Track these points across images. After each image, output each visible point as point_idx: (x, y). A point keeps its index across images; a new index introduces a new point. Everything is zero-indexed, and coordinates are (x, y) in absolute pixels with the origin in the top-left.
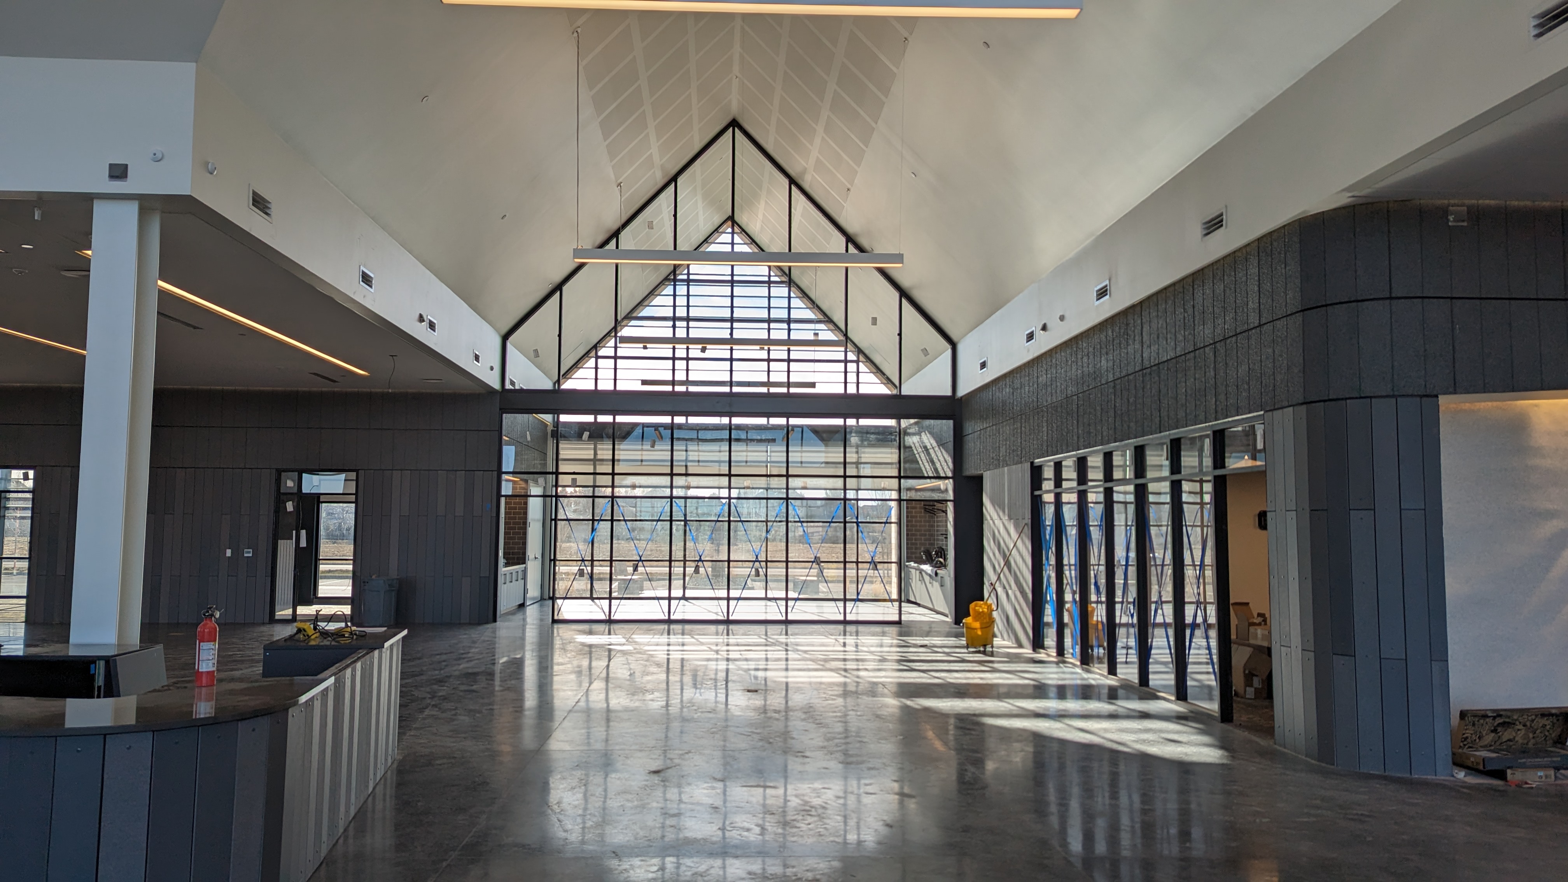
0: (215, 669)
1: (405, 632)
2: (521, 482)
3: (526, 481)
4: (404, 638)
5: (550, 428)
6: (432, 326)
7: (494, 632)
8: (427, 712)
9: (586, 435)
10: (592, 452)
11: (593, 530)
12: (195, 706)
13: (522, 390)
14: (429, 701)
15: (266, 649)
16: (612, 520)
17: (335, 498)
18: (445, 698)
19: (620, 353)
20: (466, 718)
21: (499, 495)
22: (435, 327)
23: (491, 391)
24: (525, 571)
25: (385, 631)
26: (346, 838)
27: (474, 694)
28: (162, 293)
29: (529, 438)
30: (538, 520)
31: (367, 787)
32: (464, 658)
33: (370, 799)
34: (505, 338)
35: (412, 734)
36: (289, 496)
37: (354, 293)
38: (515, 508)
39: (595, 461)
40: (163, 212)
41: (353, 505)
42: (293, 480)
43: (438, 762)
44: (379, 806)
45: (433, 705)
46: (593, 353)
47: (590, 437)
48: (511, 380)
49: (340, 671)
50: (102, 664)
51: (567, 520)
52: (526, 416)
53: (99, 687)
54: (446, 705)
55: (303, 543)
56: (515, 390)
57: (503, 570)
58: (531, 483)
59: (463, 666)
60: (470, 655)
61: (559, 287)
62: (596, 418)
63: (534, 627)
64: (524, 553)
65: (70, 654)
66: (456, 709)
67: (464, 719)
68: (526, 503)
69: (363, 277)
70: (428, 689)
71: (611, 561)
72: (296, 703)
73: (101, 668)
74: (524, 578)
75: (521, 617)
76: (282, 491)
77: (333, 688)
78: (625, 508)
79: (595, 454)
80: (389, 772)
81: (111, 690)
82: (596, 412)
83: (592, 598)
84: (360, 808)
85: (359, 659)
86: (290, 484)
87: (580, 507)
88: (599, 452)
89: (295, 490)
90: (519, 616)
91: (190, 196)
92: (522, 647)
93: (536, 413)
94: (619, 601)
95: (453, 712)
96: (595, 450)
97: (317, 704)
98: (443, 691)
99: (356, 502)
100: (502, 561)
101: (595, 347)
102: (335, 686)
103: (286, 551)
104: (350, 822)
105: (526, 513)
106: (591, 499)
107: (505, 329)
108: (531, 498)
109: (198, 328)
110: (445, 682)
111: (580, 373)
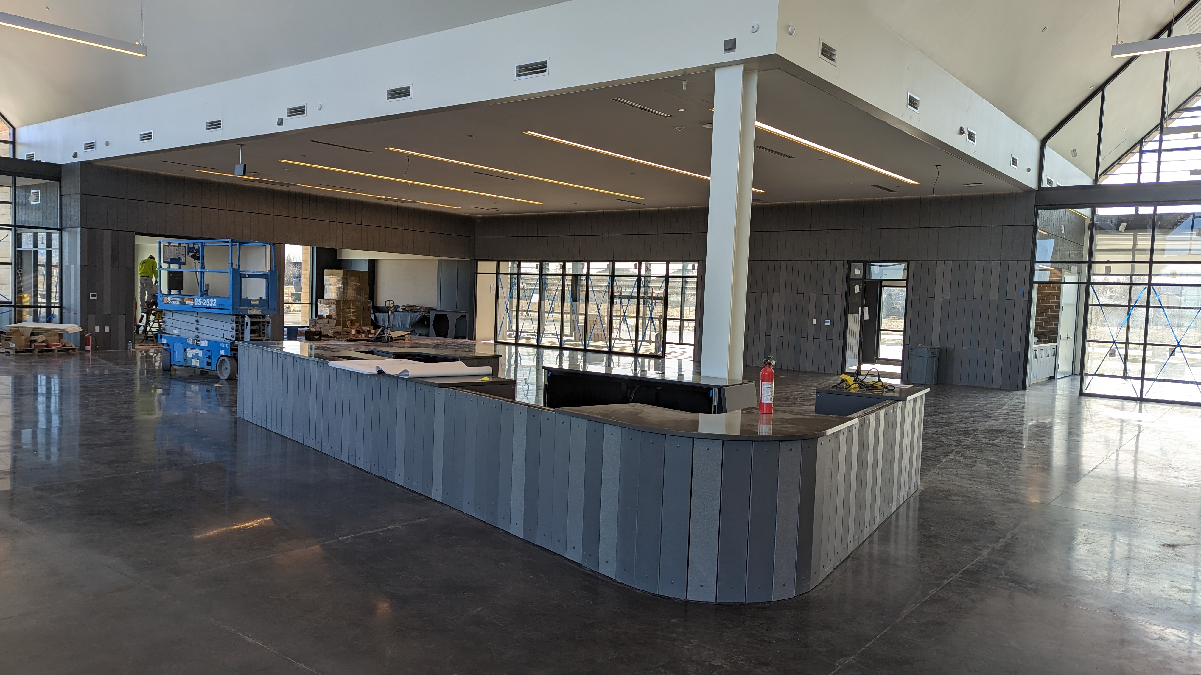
0: (772, 402)
1: (928, 390)
2: (1056, 271)
3: (1060, 270)
4: (926, 394)
5: (1088, 221)
6: (971, 136)
7: (1023, 397)
8: (951, 456)
9: (1123, 226)
10: (1132, 243)
11: (1129, 314)
12: (759, 426)
13: (1059, 188)
14: (954, 448)
15: (818, 391)
16: (1148, 307)
17: (894, 283)
18: (968, 447)
19: (1165, 146)
20: (984, 466)
21: (1032, 282)
22: (974, 137)
23: (1028, 191)
24: (1056, 349)
25: (911, 387)
26: (871, 542)
27: (995, 447)
28: (758, 130)
29: (1063, 231)
30: (1071, 305)
31: (890, 506)
32: (990, 417)
33: (894, 516)
34: (1044, 142)
35: (935, 471)
36: (857, 281)
37: (902, 115)
38: (1049, 294)
39: (1134, 251)
40: (760, 71)
41: (905, 289)
42: (859, 269)
43: (953, 498)
44: (902, 522)
45: (957, 451)
46: (1137, 149)
47: (1127, 228)
48: (1048, 179)
49: (866, 414)
50: (716, 390)
51: (1099, 305)
52: (1062, 211)
53: (715, 406)
54: (968, 453)
55: (866, 317)
56: (1052, 187)
57: (1033, 345)
58: (1065, 272)
59: (989, 423)
60: (995, 415)
61: (1101, 89)
62: (1136, 211)
63: (1064, 398)
64: (1056, 333)
65: (701, 383)
66: (977, 457)
67: (982, 467)
68: (1059, 290)
69: (910, 100)
70: (954, 438)
71: (1145, 344)
72: (824, 435)
73: (715, 394)
74: (1056, 355)
75: (1052, 388)
76: (851, 278)
77: (858, 427)
78: (1166, 296)
79: (1135, 244)
80: (912, 498)
81: (721, 409)
82: (1137, 204)
83: (1125, 377)
84: (885, 521)
85: (884, 407)
86: (857, 272)
87: (1117, 295)
88: (1139, 243)
89: (861, 277)
90: (1049, 387)
91: (775, 56)
92: (1052, 413)
93: (1072, 208)
94: (1152, 382)
95: (974, 460)
96: (1135, 240)
97: (843, 438)
98: (967, 441)
99: (907, 287)
100: (1032, 339)
101: (1140, 142)
102: (860, 426)
103: (854, 322)
104: (875, 531)
105: (1059, 298)
106: (1128, 286)
107: (1043, 134)
108: (1064, 285)
109: (791, 157)
110: (971, 434)
111: (1120, 169)
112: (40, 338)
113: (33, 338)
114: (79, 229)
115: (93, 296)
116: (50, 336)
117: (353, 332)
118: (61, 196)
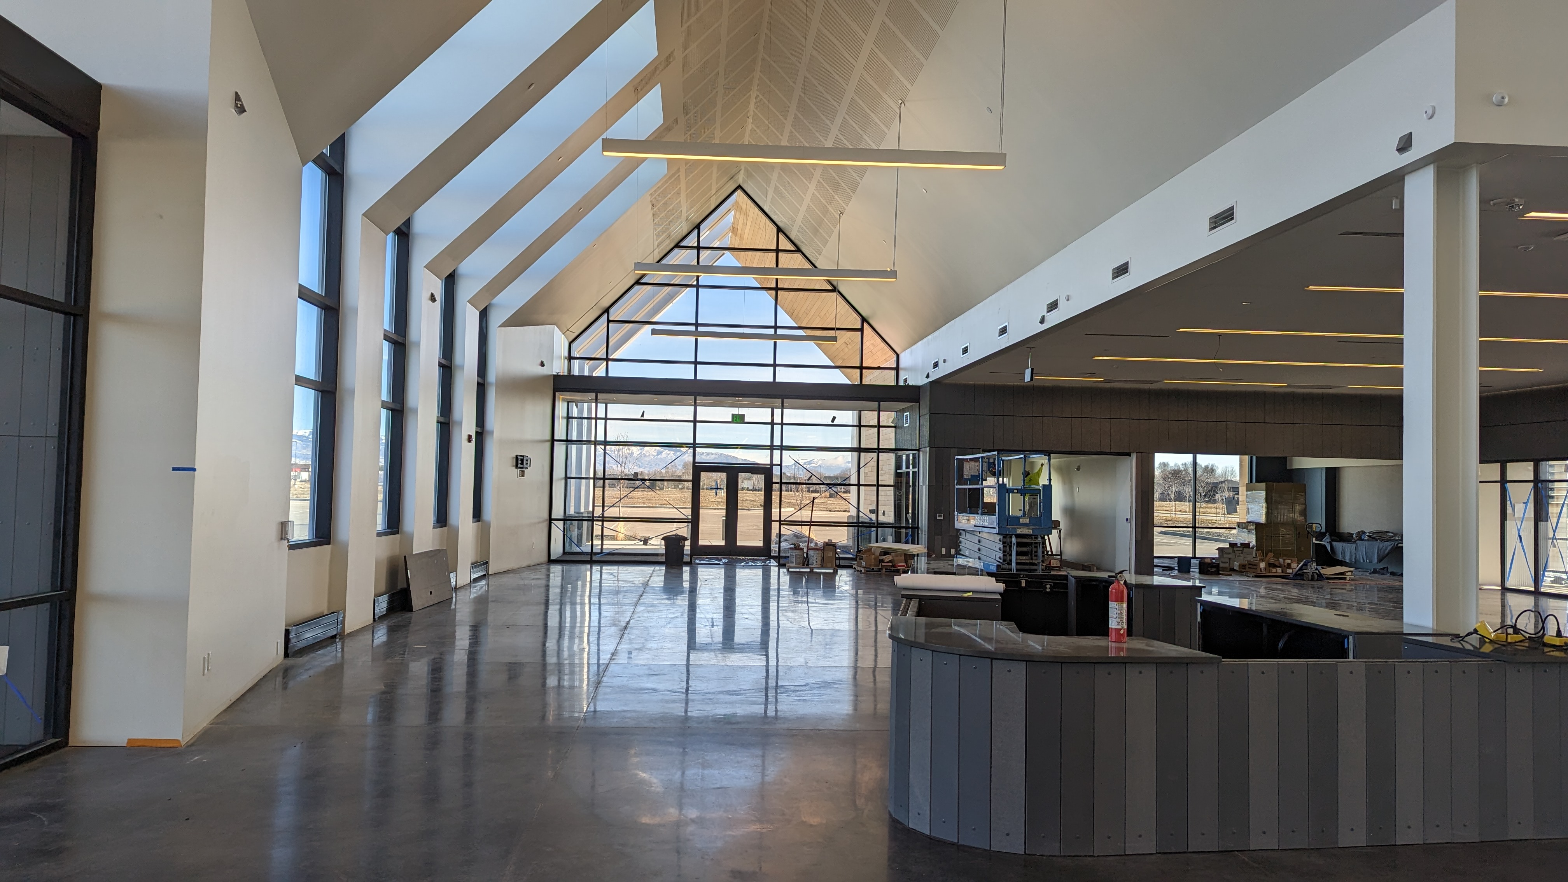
112: (887, 558)
113: (881, 558)
114: (928, 449)
115: (939, 516)
116: (897, 556)
117: (1263, 565)
118: (920, 416)
